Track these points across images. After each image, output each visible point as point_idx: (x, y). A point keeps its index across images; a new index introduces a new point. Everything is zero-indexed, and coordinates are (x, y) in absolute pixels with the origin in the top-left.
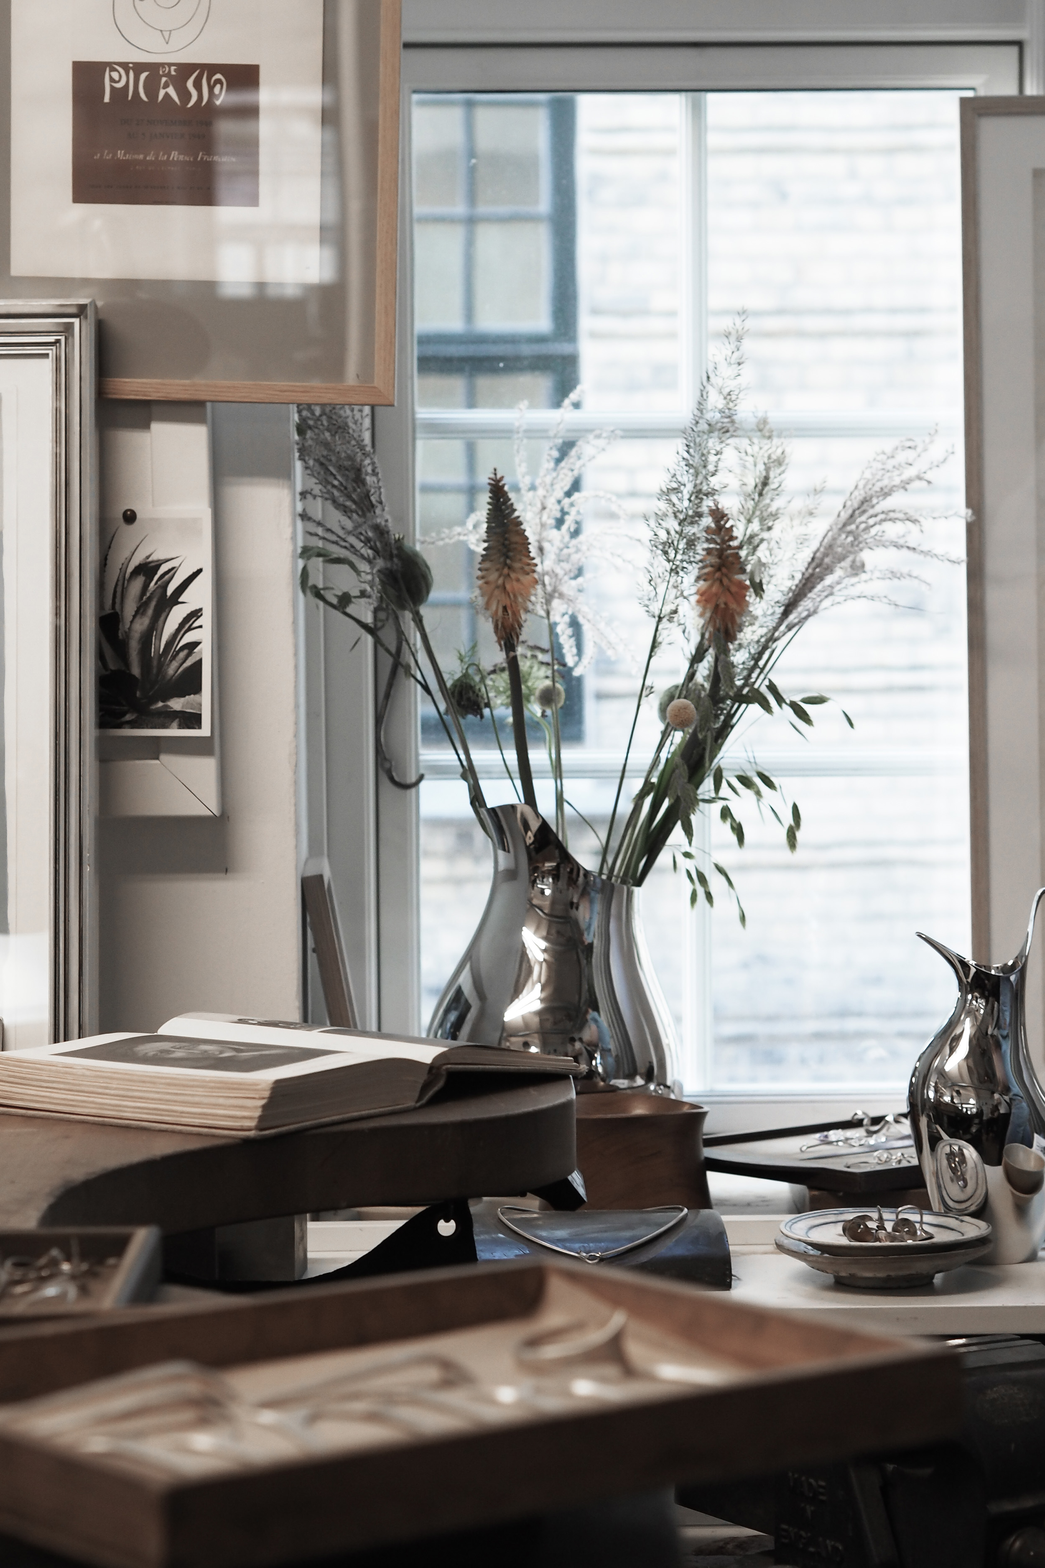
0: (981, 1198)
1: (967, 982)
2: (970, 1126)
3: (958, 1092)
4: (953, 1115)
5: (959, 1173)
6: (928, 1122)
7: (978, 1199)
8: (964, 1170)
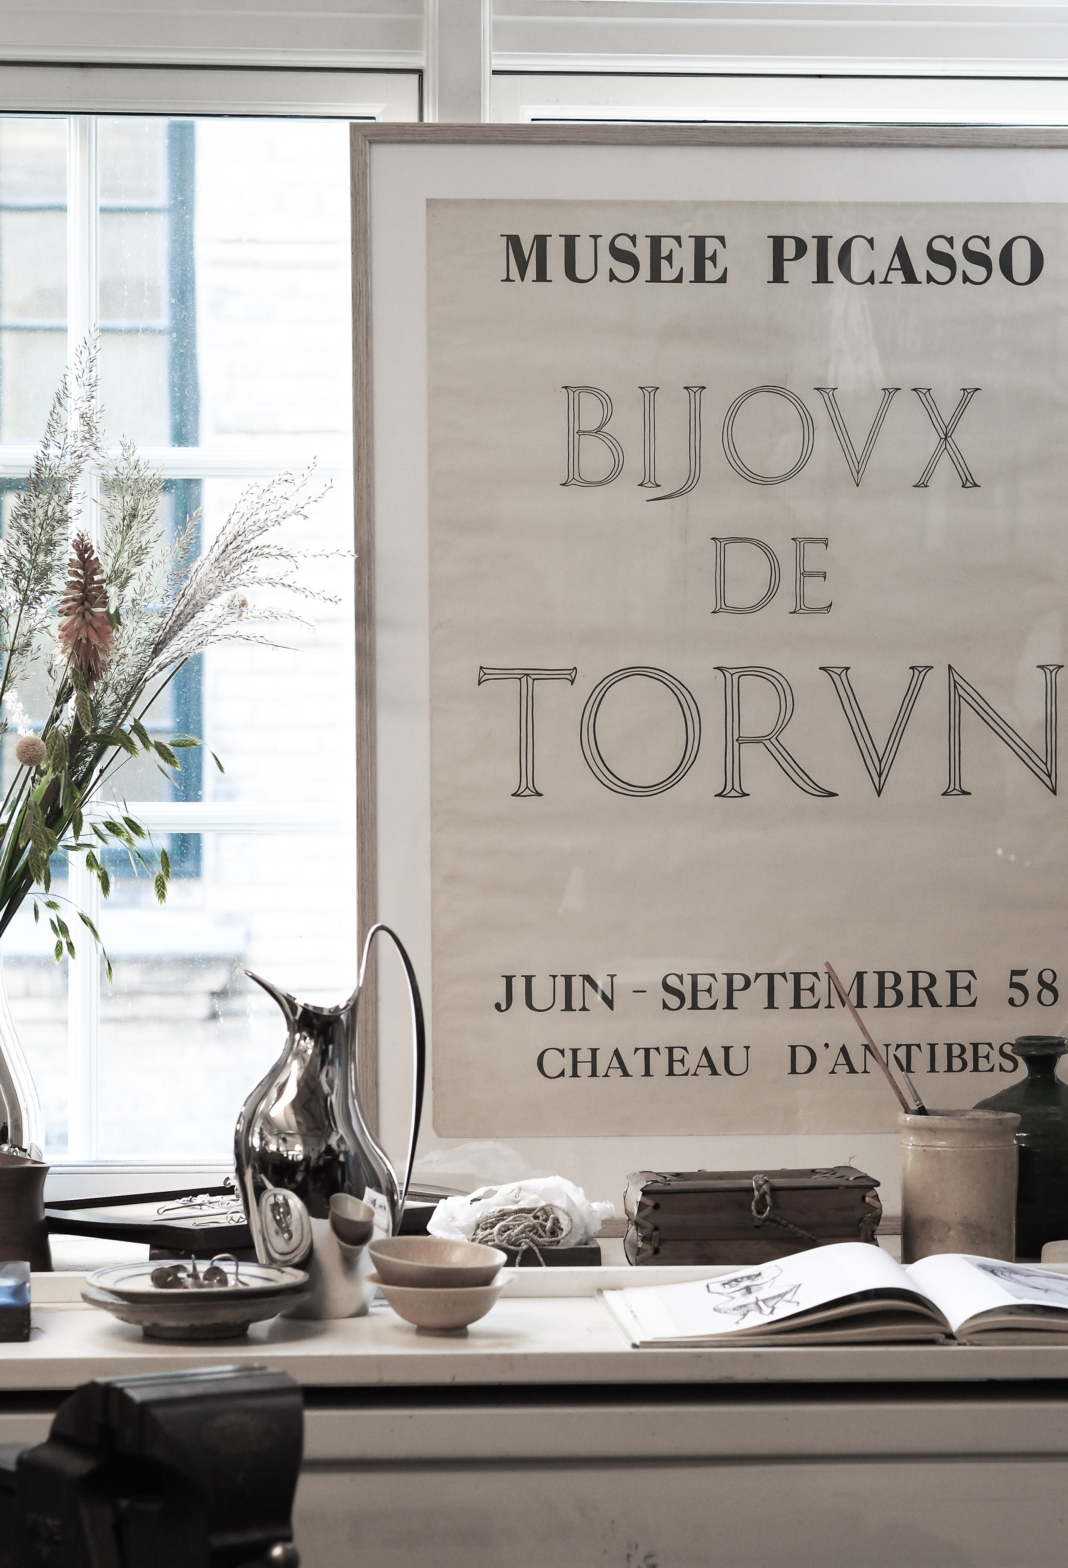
0: (306, 1249)
1: (295, 1020)
2: (294, 1174)
3: (284, 1140)
4: (278, 1162)
5: (284, 1225)
6: (253, 1173)
7: (302, 1251)
8: (289, 1222)
